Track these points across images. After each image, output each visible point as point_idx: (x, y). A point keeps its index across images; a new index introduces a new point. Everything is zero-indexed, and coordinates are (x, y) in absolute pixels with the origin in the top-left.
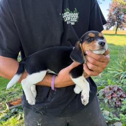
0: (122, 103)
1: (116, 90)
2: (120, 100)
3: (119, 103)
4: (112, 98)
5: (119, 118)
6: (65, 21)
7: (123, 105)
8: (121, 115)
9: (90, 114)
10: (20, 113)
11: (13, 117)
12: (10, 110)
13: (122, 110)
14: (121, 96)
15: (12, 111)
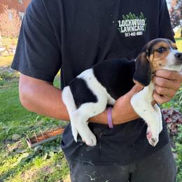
0: (179, 129)
2: (177, 127)
3: (175, 130)
5: (175, 147)
6: (122, 31)
7: (180, 132)
8: (177, 144)
9: (159, 159)
11: (37, 157)
12: (33, 148)
14: (177, 121)
15: (36, 149)
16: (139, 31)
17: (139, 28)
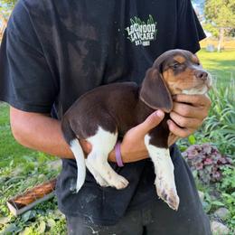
0: (223, 173)
1: (209, 152)
3: (218, 175)
4: (204, 167)
5: (222, 201)
6: (133, 40)
7: (225, 177)
10: (42, 218)
12: (21, 215)
13: (223, 186)
14: (219, 163)
16: (145, 40)
17: (145, 37)
